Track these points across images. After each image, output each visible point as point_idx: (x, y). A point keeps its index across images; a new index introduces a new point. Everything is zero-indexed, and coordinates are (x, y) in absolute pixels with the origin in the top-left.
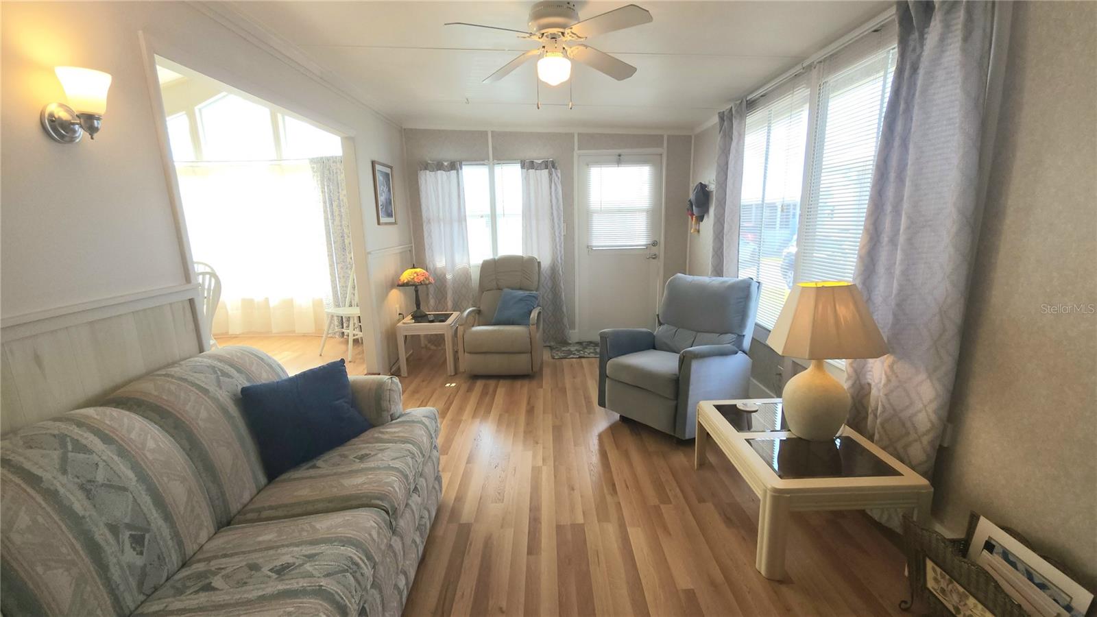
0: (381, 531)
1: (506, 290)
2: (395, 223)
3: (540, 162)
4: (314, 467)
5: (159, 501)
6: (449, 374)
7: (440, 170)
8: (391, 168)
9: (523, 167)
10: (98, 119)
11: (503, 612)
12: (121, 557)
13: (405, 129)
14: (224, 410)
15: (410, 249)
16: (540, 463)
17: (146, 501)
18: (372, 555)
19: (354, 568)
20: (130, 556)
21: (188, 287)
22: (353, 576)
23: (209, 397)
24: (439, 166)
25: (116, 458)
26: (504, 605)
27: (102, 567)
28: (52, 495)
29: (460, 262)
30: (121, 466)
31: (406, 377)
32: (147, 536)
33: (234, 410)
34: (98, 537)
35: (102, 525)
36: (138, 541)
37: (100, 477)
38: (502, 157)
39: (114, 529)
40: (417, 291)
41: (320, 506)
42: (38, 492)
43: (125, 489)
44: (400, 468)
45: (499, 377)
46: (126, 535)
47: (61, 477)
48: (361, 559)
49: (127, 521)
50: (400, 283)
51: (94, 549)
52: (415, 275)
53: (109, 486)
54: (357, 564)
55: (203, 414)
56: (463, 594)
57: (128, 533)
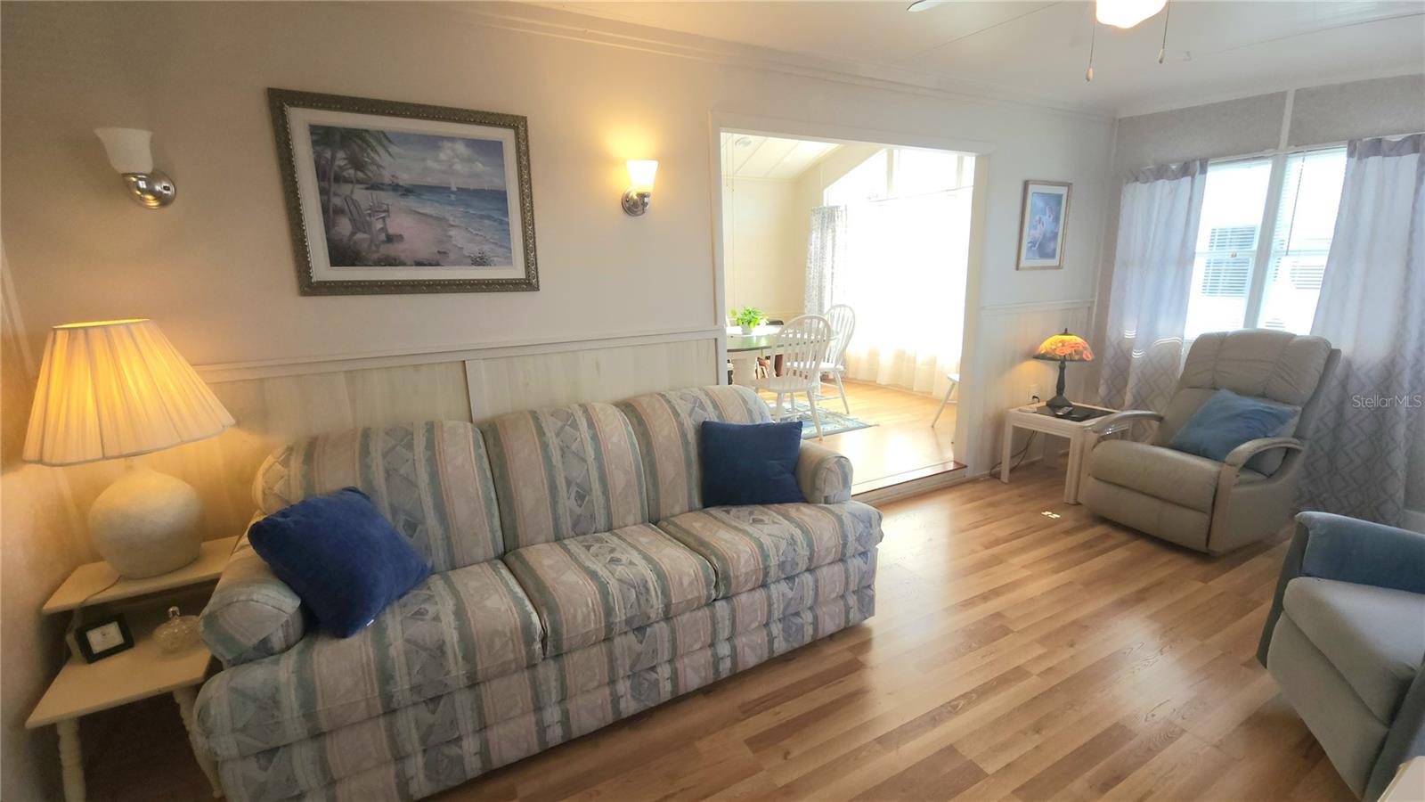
0: (695, 582)
1: (1224, 394)
2: (1059, 267)
3: (1397, 138)
4: (728, 512)
5: (603, 479)
6: (1065, 501)
7: (1162, 178)
8: (1069, 185)
9: (1351, 154)
10: (648, 196)
11: (785, 758)
12: (568, 503)
13: (1120, 120)
14: (684, 435)
15: (1089, 305)
16: (1036, 670)
17: (594, 475)
18: (670, 594)
19: (643, 591)
20: (572, 503)
21: (716, 327)
22: (637, 596)
23: (676, 421)
24: (1161, 172)
25: (589, 439)
26: (795, 753)
27: (554, 502)
28: (545, 446)
29: (1166, 334)
30: (589, 446)
31: (1005, 483)
32: (587, 497)
33: (692, 437)
34: (558, 483)
35: (562, 475)
36: (581, 497)
37: (574, 447)
38: (1307, 139)
39: (569, 483)
40: (1062, 369)
41: (690, 540)
42: (540, 442)
43: (586, 461)
44: (765, 546)
45: (1137, 533)
46: (574, 489)
47: (554, 438)
48: (655, 588)
49: (578, 481)
50: (1037, 353)
51: (553, 488)
52: (1060, 345)
53: (576, 454)
54: (648, 590)
55: (666, 432)
56: (779, 713)
57: (576, 489)
